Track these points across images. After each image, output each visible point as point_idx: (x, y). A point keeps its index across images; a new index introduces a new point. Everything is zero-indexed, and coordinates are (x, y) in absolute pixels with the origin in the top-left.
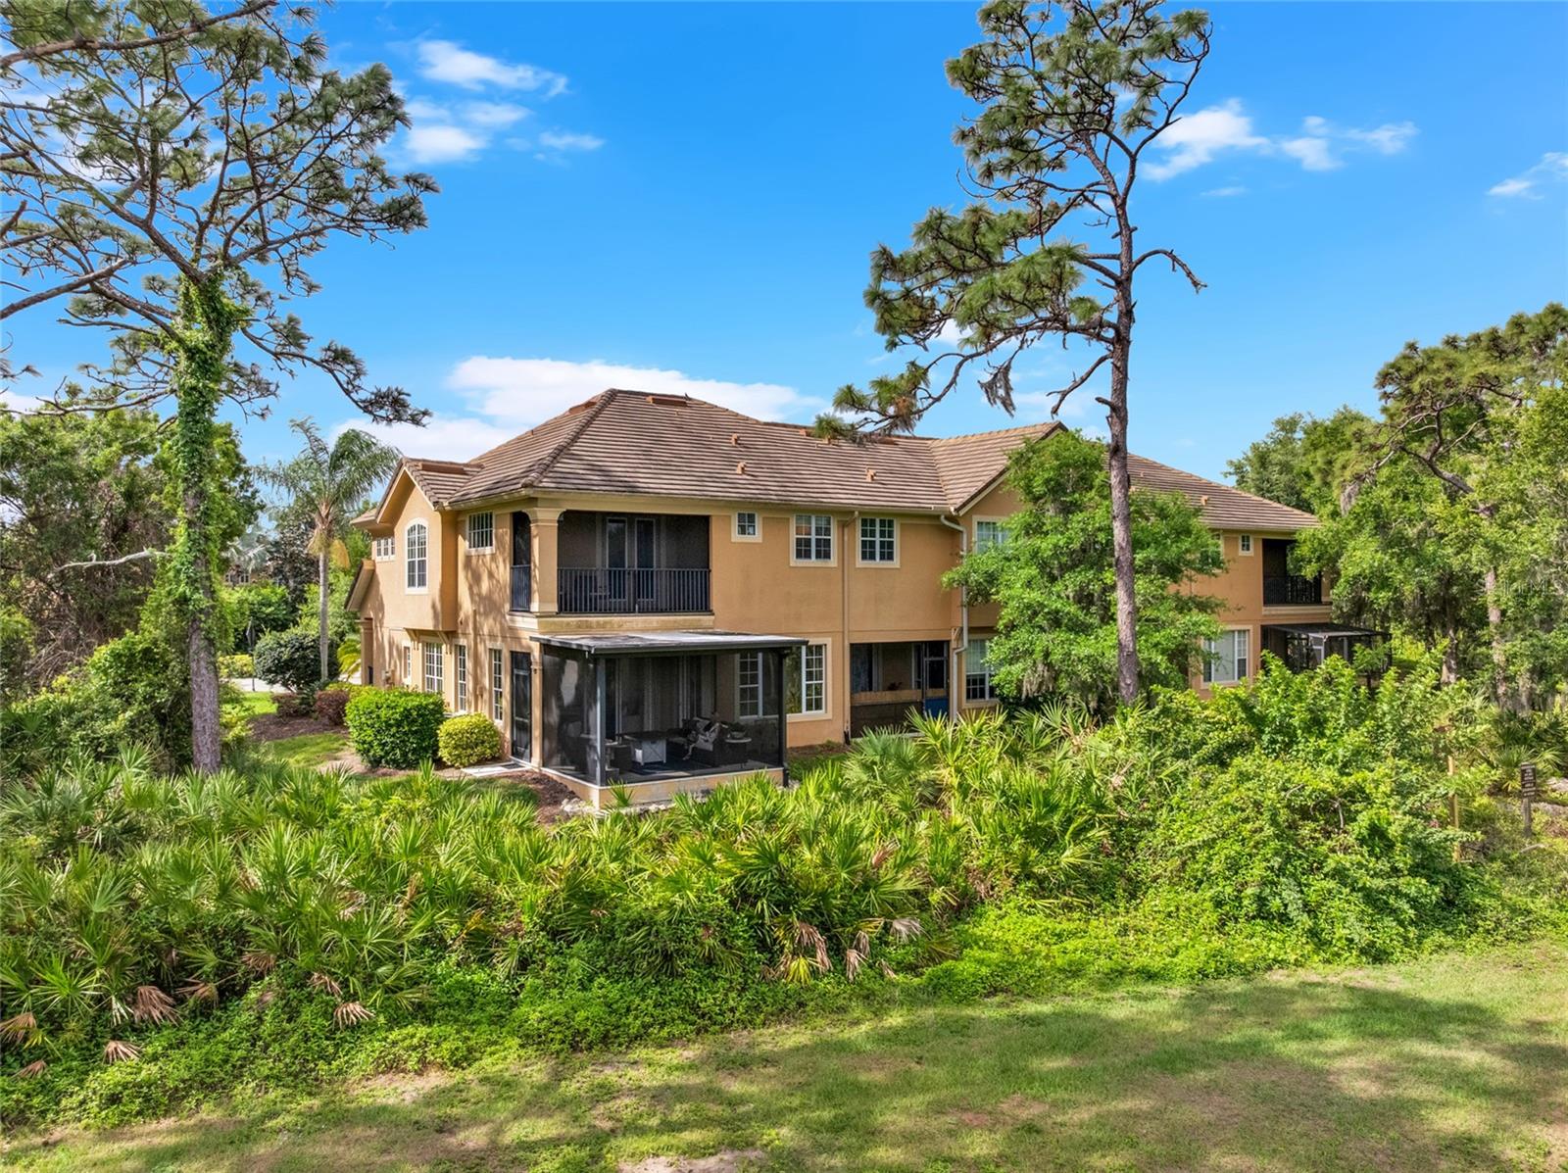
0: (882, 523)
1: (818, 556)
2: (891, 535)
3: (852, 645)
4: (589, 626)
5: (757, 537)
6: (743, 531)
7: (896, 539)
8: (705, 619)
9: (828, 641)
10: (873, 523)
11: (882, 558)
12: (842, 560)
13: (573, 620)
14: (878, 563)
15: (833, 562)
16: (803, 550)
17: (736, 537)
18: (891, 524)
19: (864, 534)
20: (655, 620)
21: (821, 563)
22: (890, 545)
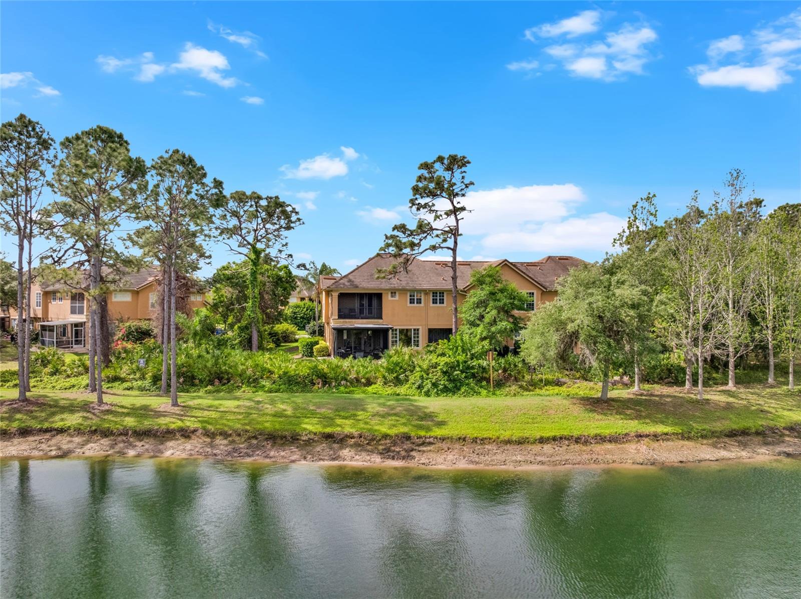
0: (440, 293)
1: (417, 303)
2: (443, 296)
3: (429, 329)
4: (346, 322)
5: (397, 298)
6: (392, 297)
7: (445, 298)
8: (380, 321)
9: (420, 327)
10: (436, 293)
11: (440, 303)
12: (425, 304)
13: (342, 320)
14: (438, 305)
15: (422, 305)
16: (412, 301)
17: (390, 298)
18: (443, 293)
19: (433, 296)
20: (365, 321)
21: (418, 305)
22: (443, 300)
